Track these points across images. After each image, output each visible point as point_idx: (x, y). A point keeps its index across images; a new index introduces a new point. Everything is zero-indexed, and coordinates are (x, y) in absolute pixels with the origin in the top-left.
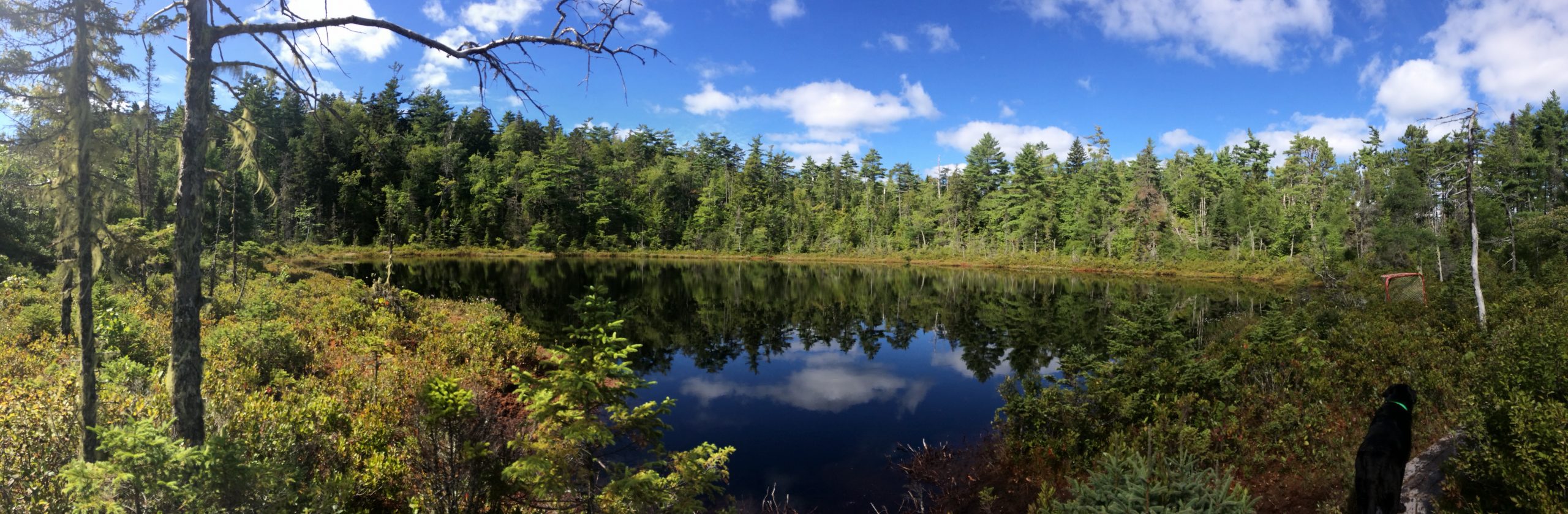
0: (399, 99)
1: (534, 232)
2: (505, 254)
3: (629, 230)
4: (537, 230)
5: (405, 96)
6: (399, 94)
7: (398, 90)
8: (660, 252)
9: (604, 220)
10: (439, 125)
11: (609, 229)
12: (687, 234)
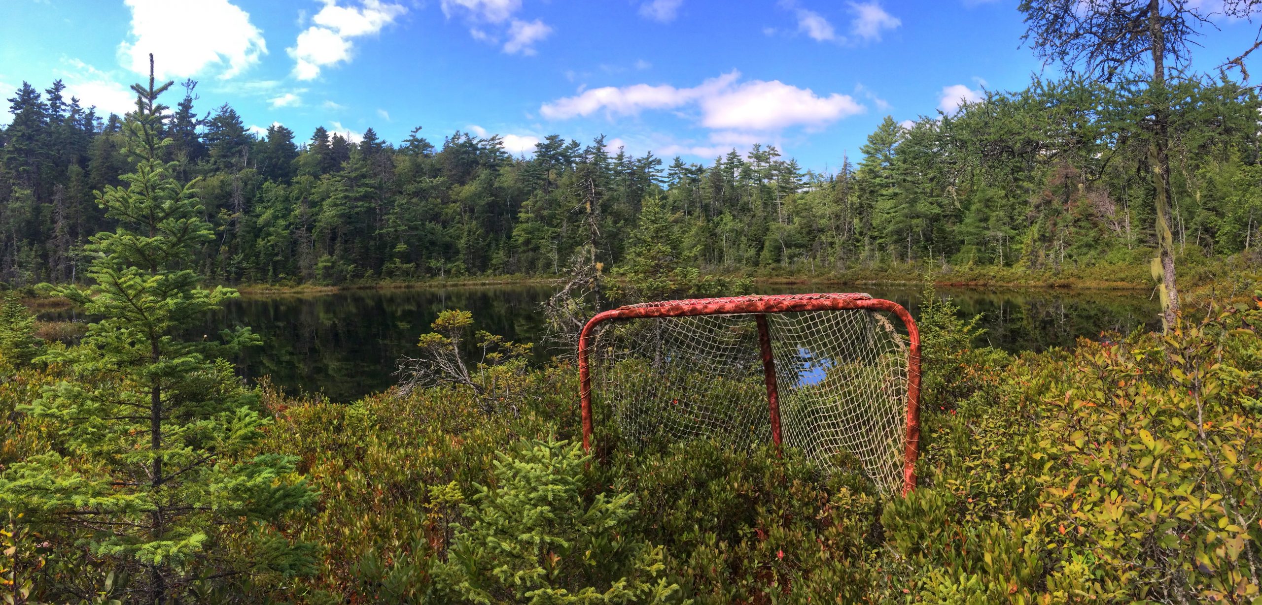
0: (194, 120)
1: (320, 265)
2: (287, 292)
3: (430, 258)
4: (324, 261)
5: (200, 117)
6: (193, 116)
7: (192, 111)
8: (461, 280)
9: (401, 247)
10: (234, 150)
11: (406, 258)
12: (499, 256)
